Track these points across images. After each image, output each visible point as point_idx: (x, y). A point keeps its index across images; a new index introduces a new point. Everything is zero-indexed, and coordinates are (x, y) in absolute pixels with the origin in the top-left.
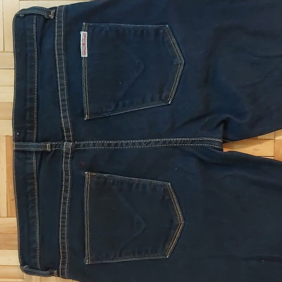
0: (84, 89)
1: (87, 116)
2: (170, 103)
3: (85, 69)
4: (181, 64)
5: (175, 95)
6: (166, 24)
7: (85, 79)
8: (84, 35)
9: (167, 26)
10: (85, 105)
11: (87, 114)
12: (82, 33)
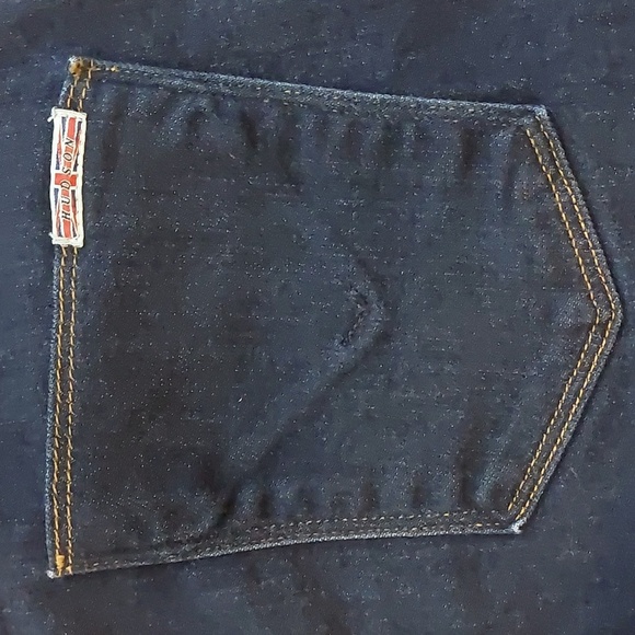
0: (53, 419)
1: (59, 559)
2: (515, 528)
3: (67, 308)
4: (603, 326)
5: (547, 488)
6: (536, 101)
7: (65, 365)
8: (68, 128)
9: (542, 111)
10: (52, 508)
11: (64, 552)
12: (58, 115)
